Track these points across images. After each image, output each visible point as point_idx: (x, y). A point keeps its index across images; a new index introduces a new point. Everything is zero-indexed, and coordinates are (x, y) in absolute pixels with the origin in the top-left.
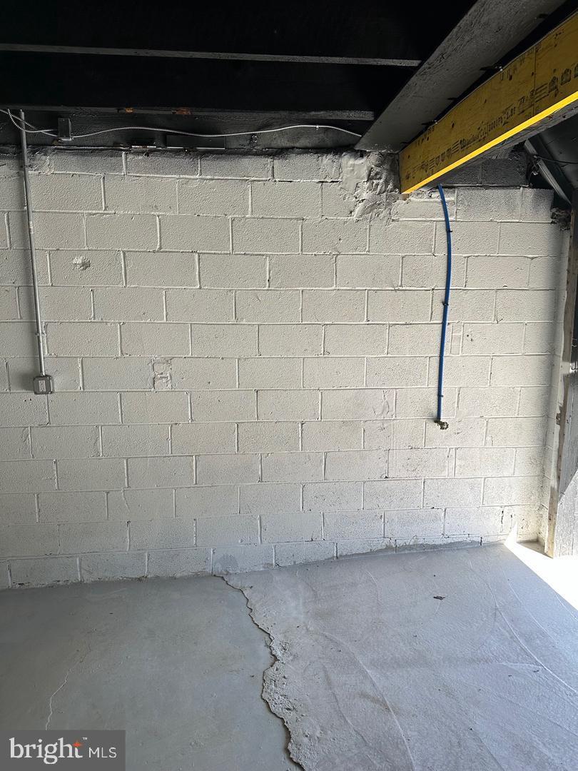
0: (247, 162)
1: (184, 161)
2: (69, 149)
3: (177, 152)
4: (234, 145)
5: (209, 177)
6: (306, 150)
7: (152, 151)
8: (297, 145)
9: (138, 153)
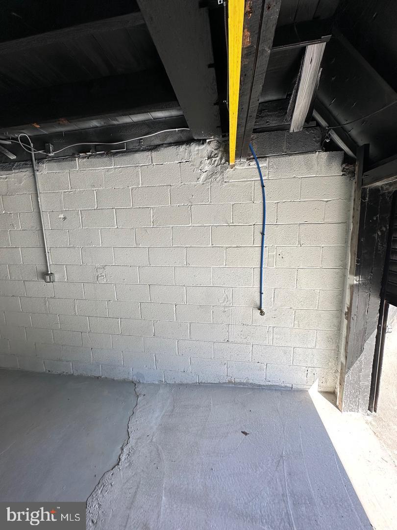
0: (138, 156)
1: (106, 159)
2: (52, 159)
3: (102, 155)
4: (131, 147)
5: (118, 167)
6: (170, 144)
7: (90, 156)
8: (166, 142)
9: (84, 158)
